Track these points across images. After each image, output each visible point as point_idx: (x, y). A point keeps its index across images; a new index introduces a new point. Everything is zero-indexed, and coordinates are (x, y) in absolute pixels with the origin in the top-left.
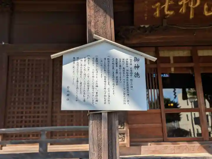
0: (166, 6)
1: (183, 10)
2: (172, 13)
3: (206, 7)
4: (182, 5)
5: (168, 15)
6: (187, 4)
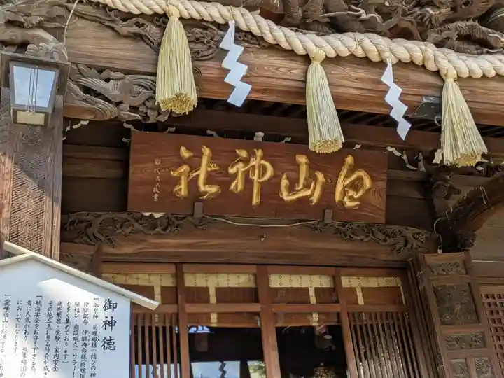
0: (202, 173)
1: (238, 185)
2: (213, 189)
3: (284, 182)
4: (235, 175)
5: (206, 193)
6: (246, 174)
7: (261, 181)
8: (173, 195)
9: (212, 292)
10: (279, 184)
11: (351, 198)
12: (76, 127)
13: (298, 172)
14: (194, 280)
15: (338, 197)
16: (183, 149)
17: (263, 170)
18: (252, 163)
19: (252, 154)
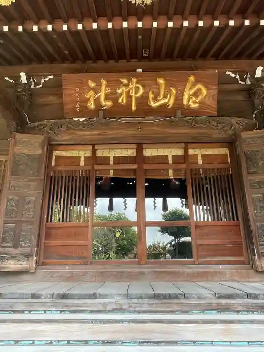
0: (102, 95)
2: (109, 103)
3: (151, 96)
4: (121, 94)
5: (106, 105)
6: (128, 93)
7: (136, 96)
8: (86, 108)
9: (112, 160)
10: (147, 98)
11: (194, 102)
12: (47, 79)
13: (159, 89)
14: (101, 153)
15: (185, 102)
16: (90, 82)
17: (138, 89)
18: (131, 86)
19: (130, 81)
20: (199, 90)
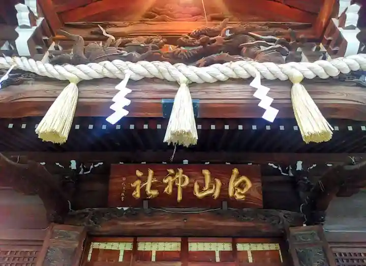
0: (148, 184)
1: (169, 190)
2: (155, 193)
3: (196, 187)
4: (167, 184)
5: (151, 194)
6: (174, 183)
7: (183, 186)
9: (154, 254)
10: (193, 188)
11: (240, 194)
12: (96, 166)
13: (204, 180)
15: (231, 194)
16: (137, 171)
17: (184, 179)
18: (177, 176)
19: (176, 171)
20: (244, 182)
